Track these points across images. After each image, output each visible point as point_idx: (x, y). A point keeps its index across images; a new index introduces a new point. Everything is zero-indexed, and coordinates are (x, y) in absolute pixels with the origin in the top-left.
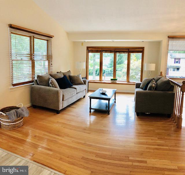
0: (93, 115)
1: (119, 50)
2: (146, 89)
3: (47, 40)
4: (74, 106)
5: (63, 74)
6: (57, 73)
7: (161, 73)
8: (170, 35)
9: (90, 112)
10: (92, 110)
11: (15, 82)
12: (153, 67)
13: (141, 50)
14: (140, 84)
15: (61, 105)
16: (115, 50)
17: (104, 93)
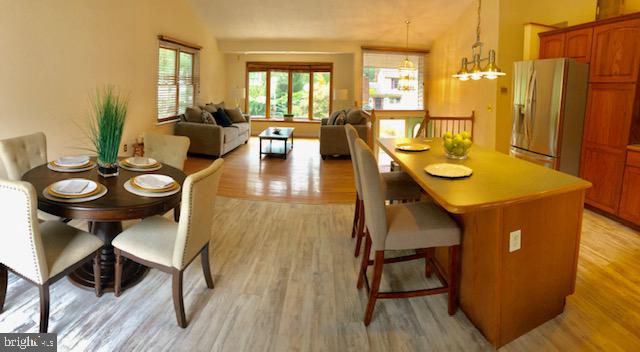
0: (264, 161)
2: (333, 124)
3: (193, 54)
4: (236, 153)
5: (216, 106)
6: (207, 105)
7: (356, 103)
8: (366, 45)
9: (261, 157)
10: (262, 155)
11: (160, 117)
12: (344, 94)
13: (329, 67)
14: (327, 120)
15: (222, 150)
16: (292, 68)
17: (277, 133)
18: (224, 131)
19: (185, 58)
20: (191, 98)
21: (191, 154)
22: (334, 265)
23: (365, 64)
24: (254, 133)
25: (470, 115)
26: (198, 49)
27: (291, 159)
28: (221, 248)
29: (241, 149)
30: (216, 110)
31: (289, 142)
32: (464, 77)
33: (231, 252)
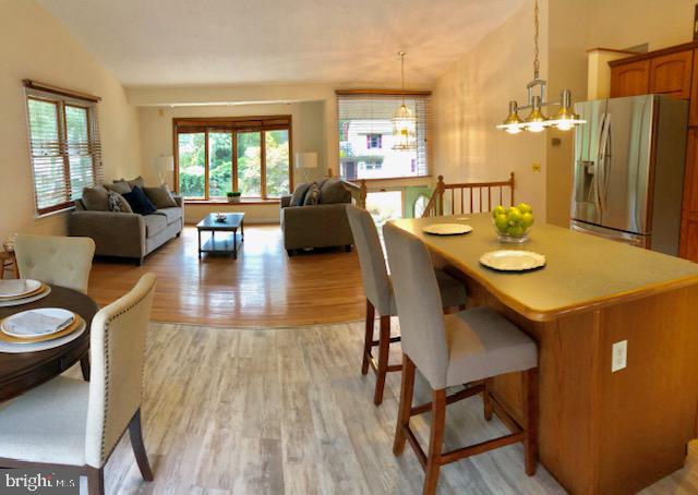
0: (205, 261)
1: (242, 124)
2: (301, 204)
3: (87, 108)
5: (129, 183)
6: (115, 182)
8: (339, 87)
9: (200, 257)
10: (202, 254)
11: (41, 206)
12: (311, 160)
13: (286, 122)
14: (289, 198)
15: (144, 247)
16: (235, 126)
17: (221, 221)
18: (144, 220)
19: (75, 115)
20: (89, 173)
21: (99, 260)
22: (345, 422)
23: (341, 115)
24: (188, 220)
25: (507, 178)
26: (94, 100)
27: (243, 257)
28: (156, 409)
29: (171, 246)
30: (130, 190)
31: (239, 232)
32: (514, 128)
33: (172, 414)
